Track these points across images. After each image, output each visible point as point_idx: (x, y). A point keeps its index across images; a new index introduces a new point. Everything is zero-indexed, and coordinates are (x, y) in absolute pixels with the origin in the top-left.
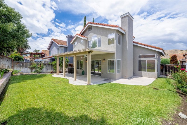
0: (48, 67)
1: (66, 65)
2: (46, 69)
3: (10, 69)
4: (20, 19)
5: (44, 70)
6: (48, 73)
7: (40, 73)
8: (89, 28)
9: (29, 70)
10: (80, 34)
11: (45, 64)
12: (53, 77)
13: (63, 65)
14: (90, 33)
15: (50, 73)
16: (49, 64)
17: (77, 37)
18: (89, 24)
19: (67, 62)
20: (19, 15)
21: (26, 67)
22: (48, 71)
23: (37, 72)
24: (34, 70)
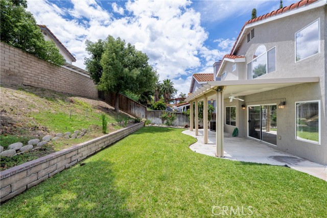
0: (182, 119)
1: (209, 116)
2: (179, 121)
3: (144, 119)
4: (147, 60)
5: (177, 121)
6: (180, 127)
7: (171, 126)
8: (249, 35)
9: (160, 121)
10: (231, 55)
11: (178, 114)
12: (182, 134)
13: (203, 115)
14: (250, 45)
15: (183, 127)
16: (183, 114)
17: (226, 62)
18: (246, 27)
19: (210, 111)
20: (146, 57)
21: (158, 117)
22: (182, 124)
23: (168, 124)
24: (165, 122)
